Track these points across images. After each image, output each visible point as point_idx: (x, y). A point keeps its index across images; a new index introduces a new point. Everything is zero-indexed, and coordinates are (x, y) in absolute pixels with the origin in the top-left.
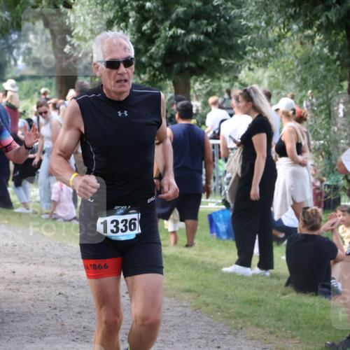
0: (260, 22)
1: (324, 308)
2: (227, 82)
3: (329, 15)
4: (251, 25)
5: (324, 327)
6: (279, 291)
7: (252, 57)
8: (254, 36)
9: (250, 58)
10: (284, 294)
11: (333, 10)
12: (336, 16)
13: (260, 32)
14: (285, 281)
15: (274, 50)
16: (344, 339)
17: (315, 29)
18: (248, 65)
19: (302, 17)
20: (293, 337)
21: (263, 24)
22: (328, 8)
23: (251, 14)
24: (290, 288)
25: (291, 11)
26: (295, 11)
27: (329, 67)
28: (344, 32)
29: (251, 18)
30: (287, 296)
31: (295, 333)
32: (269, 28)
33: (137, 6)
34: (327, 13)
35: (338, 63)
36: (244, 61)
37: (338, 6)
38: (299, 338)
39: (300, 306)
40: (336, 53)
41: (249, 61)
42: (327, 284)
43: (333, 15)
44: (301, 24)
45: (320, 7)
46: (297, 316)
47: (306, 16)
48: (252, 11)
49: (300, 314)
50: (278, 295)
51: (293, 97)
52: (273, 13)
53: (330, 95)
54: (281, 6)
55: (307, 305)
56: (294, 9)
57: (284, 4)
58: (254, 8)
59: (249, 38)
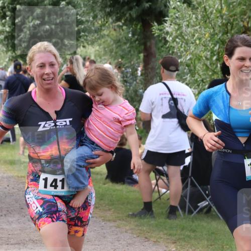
0: (89, 18)
1: (128, 192)
2: (69, 55)
3: (132, 13)
4: (84, 19)
5: (128, 203)
6: (102, 182)
7: (85, 39)
8: (86, 26)
9: (83, 40)
10: (104, 184)
11: (134, 10)
12: (135, 13)
13: (89, 24)
14: (105, 176)
15: (98, 35)
16: (140, 210)
17: (123, 21)
18: (82, 44)
19: (115, 14)
20: (109, 210)
21: (91, 19)
22: (131, 9)
23: (83, 12)
24: (108, 180)
25: (108, 10)
26: (111, 10)
27: (132, 45)
28: (141, 24)
29: (83, 15)
30: (106, 185)
31: (110, 207)
32: (95, 21)
33: (12, 8)
34: (130, 12)
35: (137, 42)
36: (79, 42)
37: (137, 7)
38: (113, 210)
39: (114, 191)
40: (136, 37)
41: (82, 42)
42: (130, 177)
43: (134, 13)
44: (114, 18)
45: (126, 8)
46: (112, 197)
47: (118, 13)
48: (84, 11)
49: (114, 196)
50: (101, 185)
51: (110, 64)
52: (97, 11)
53: (132, 63)
54: (102, 7)
55: (118, 190)
56: (110, 9)
57: (104, 6)
58: (85, 9)
59: (83, 27)
